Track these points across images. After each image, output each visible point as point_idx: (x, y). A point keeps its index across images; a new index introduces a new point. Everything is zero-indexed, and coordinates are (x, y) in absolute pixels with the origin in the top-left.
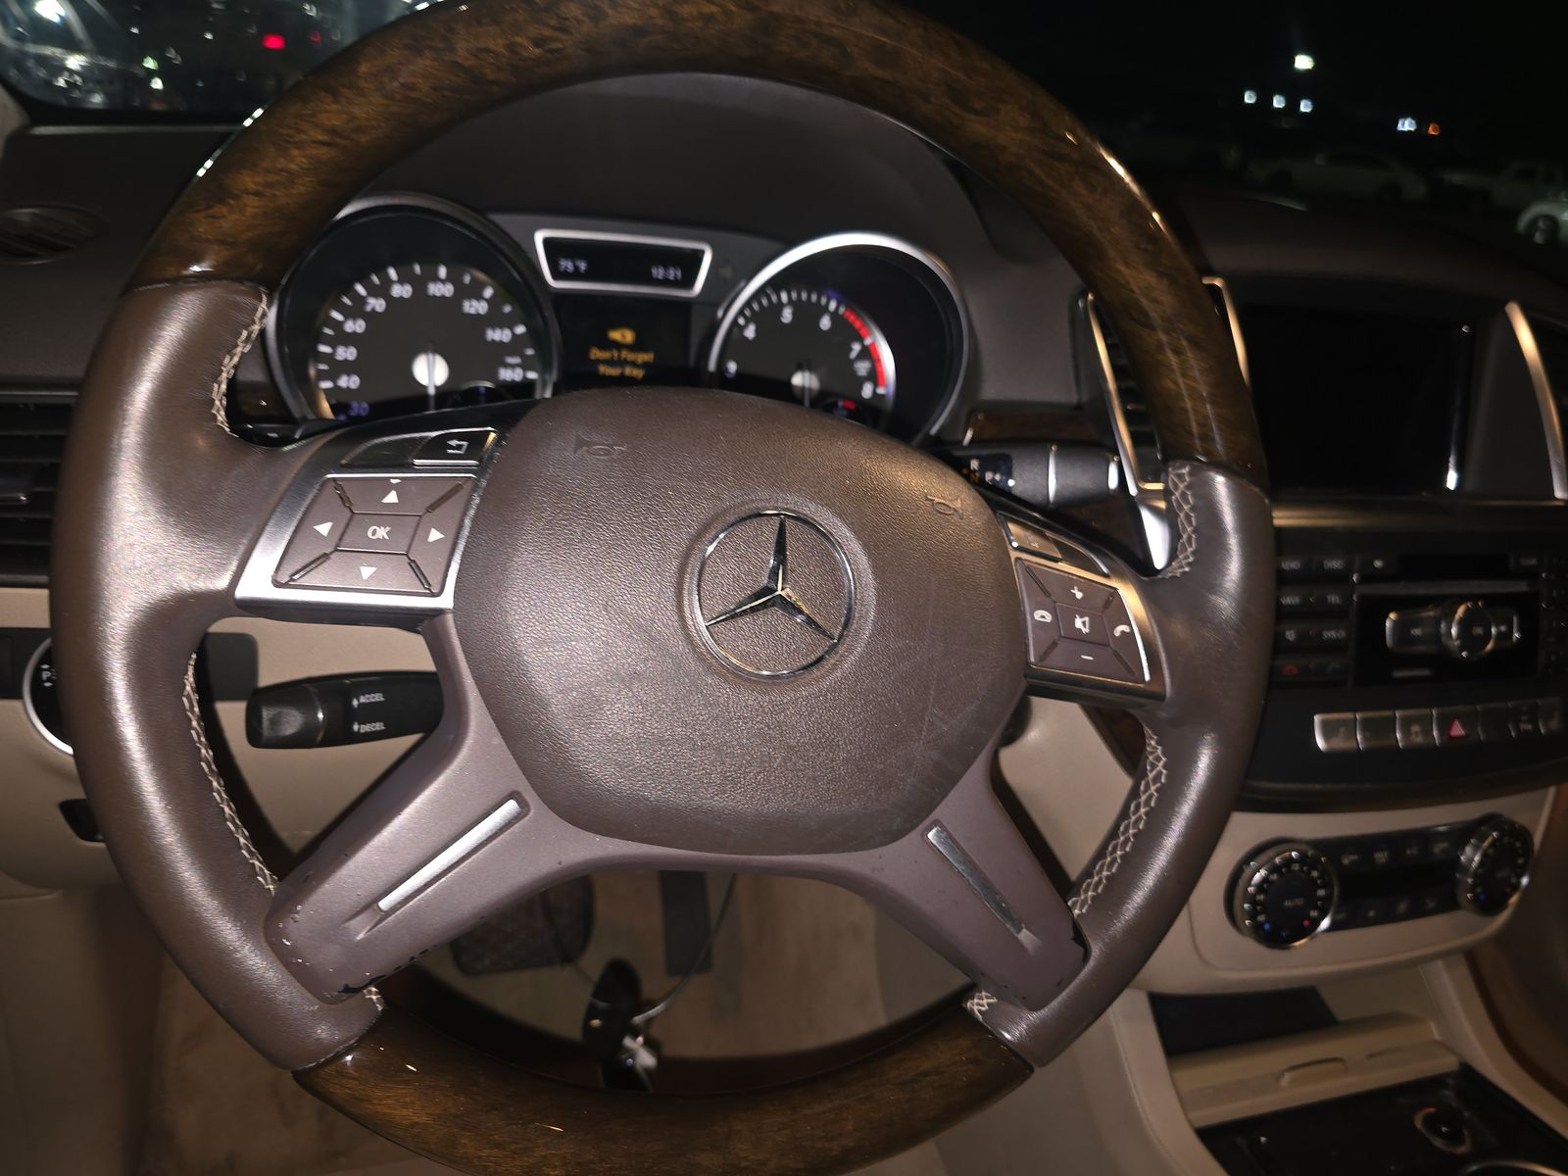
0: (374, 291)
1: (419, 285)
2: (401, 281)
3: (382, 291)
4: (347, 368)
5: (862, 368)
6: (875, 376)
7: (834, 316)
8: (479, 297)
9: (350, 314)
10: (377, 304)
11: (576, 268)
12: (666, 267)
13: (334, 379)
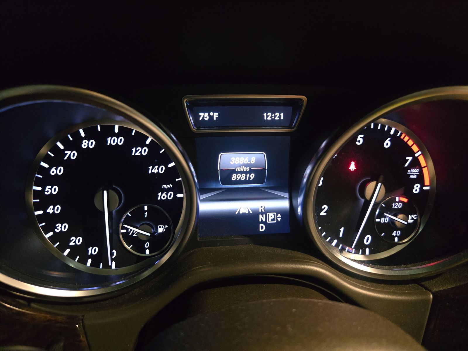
0: (69, 146)
1: (101, 138)
2: (88, 138)
3: (76, 145)
4: (52, 200)
5: (414, 173)
6: (420, 179)
7: (395, 139)
8: (143, 145)
9: (53, 163)
10: (72, 155)
11: (211, 117)
12: (273, 113)
13: (45, 209)
